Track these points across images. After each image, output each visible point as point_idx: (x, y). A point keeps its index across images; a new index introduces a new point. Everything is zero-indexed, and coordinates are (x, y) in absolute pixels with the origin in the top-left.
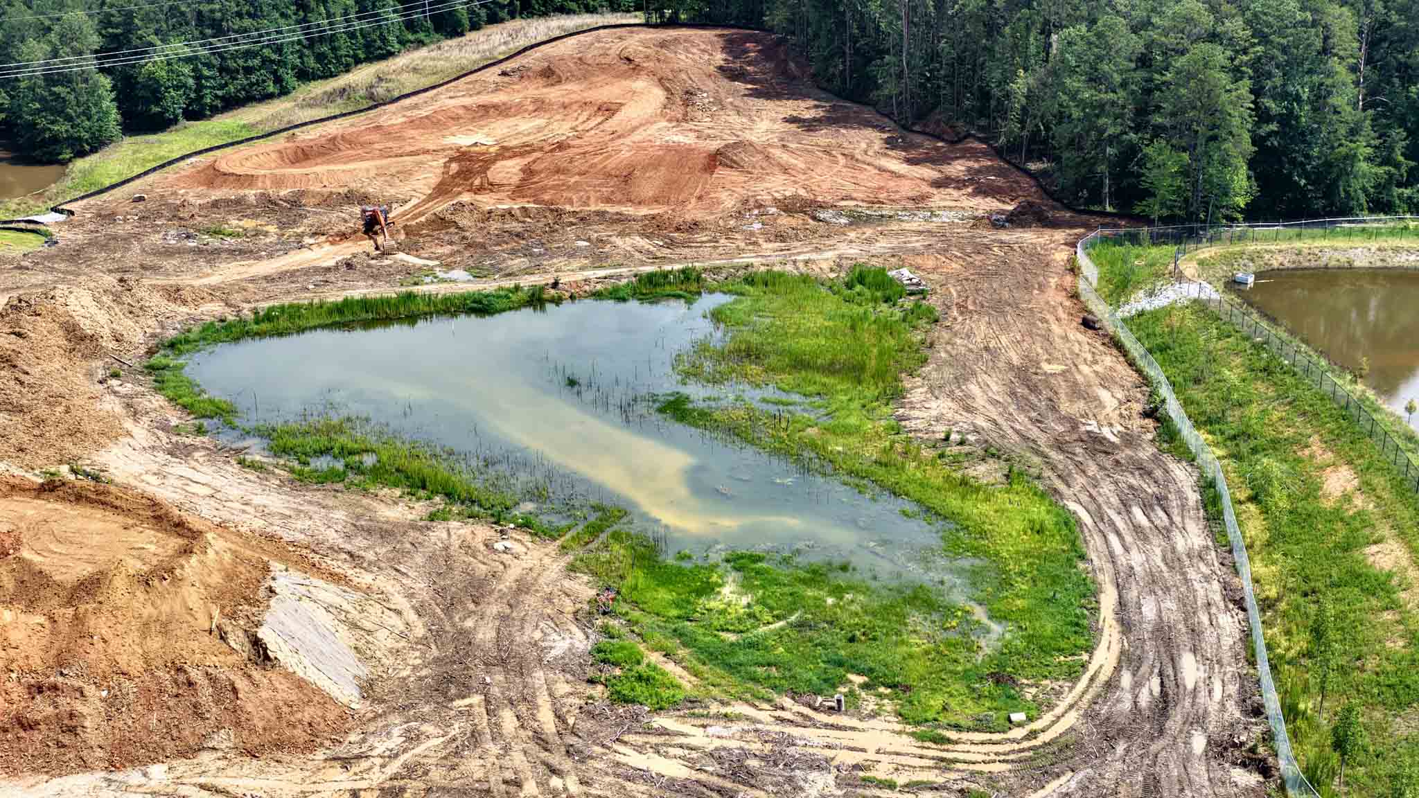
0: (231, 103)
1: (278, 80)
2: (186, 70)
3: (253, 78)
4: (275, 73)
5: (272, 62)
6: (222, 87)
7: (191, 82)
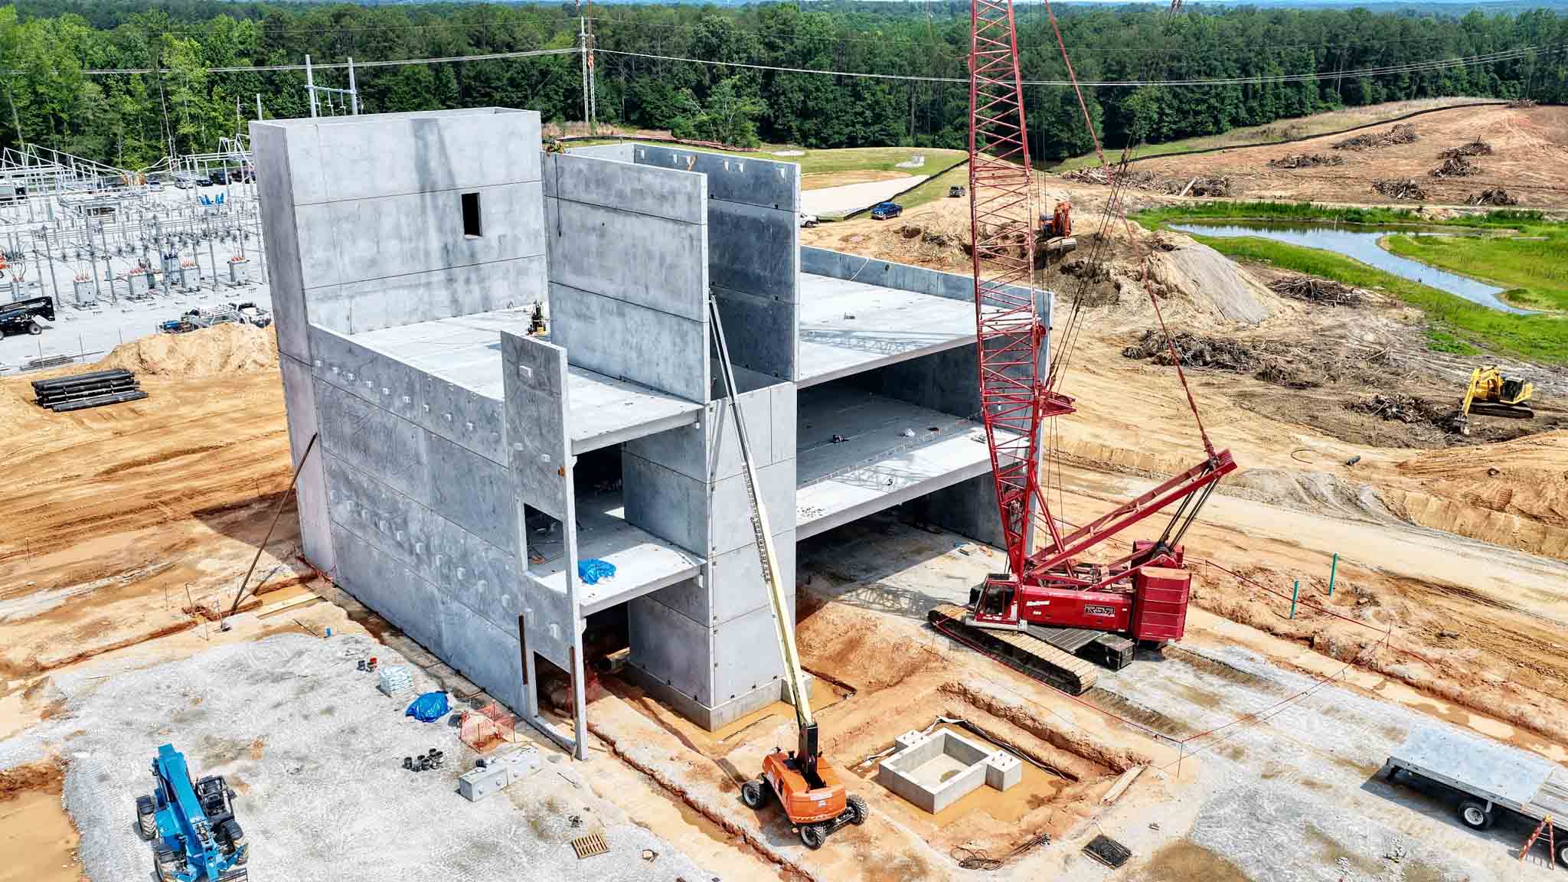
0: (1179, 135)
1: (1217, 122)
2: (1155, 106)
3: (1200, 118)
4: (1215, 117)
5: (1215, 108)
6: (1175, 123)
7: (1156, 116)
